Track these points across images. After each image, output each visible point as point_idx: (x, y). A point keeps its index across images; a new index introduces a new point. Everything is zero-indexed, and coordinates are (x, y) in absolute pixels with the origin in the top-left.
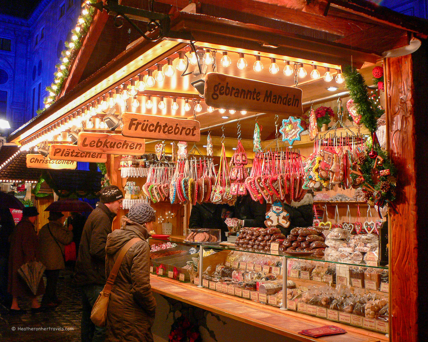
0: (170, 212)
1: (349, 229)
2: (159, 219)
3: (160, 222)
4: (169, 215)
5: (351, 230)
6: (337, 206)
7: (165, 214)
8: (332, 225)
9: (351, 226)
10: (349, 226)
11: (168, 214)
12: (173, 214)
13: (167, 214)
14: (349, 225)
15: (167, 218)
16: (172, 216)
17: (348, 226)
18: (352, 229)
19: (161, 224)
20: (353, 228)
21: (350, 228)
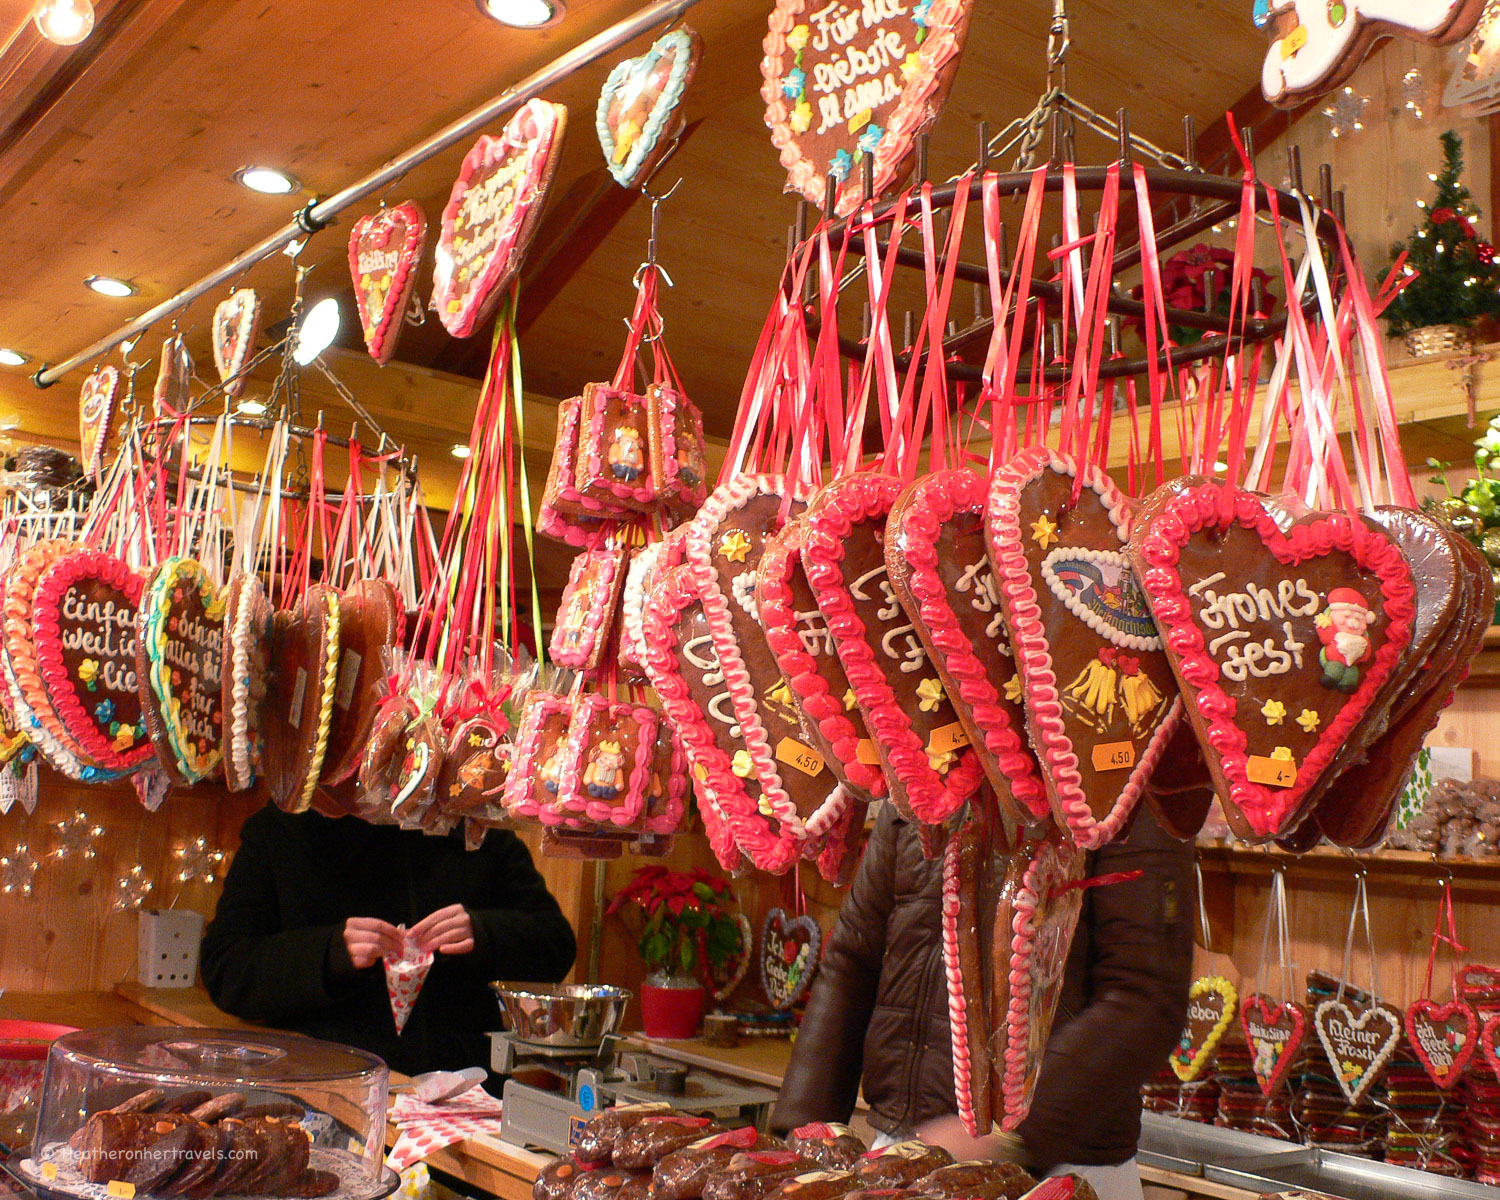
0: (200, 843)
1: (1362, 1046)
2: (124, 885)
3: (129, 903)
4: (194, 861)
5: (1377, 1048)
6: (1280, 881)
7: (168, 851)
8: (1237, 1004)
9: (1377, 1024)
10: (1360, 1024)
11: (192, 850)
12: (218, 857)
13: (181, 853)
14: (1366, 1015)
15: (183, 877)
16: (214, 868)
17: (1352, 1022)
18: (1389, 1045)
19: (132, 913)
20: (1395, 1037)
21: (1371, 1038)
